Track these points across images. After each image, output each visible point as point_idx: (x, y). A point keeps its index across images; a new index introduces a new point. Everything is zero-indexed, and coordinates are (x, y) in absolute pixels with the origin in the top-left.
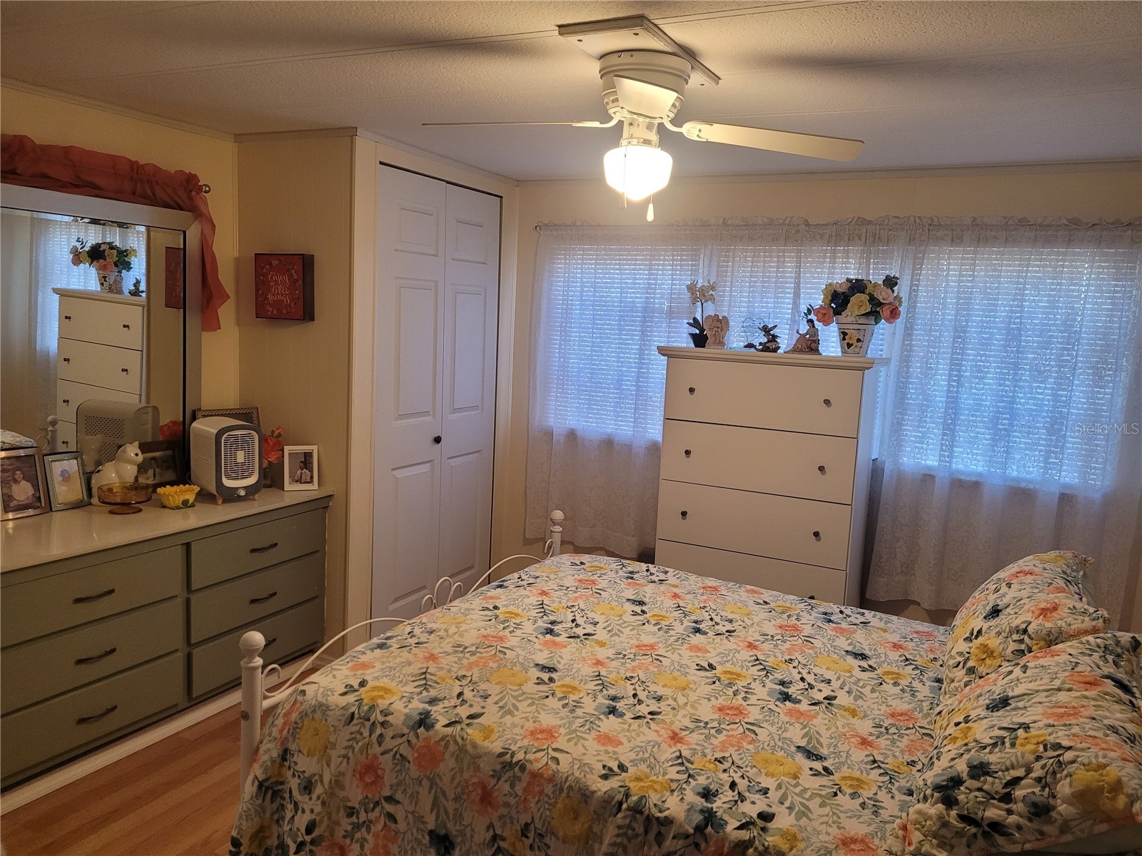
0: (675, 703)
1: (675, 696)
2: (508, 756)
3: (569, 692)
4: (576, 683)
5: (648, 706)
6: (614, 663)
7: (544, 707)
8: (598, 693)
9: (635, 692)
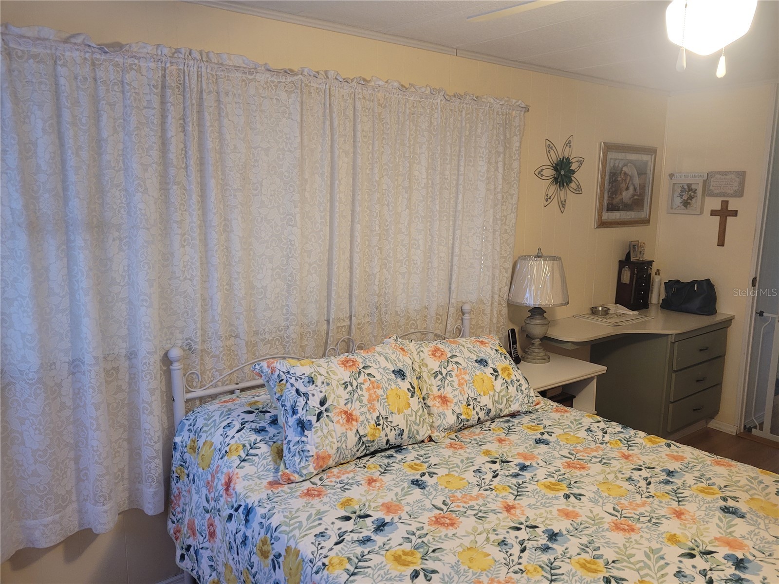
0: (617, 475)
1: (615, 479)
3: (706, 489)
4: (701, 495)
5: (640, 476)
6: (662, 512)
7: (726, 479)
8: (681, 487)
9: (648, 486)
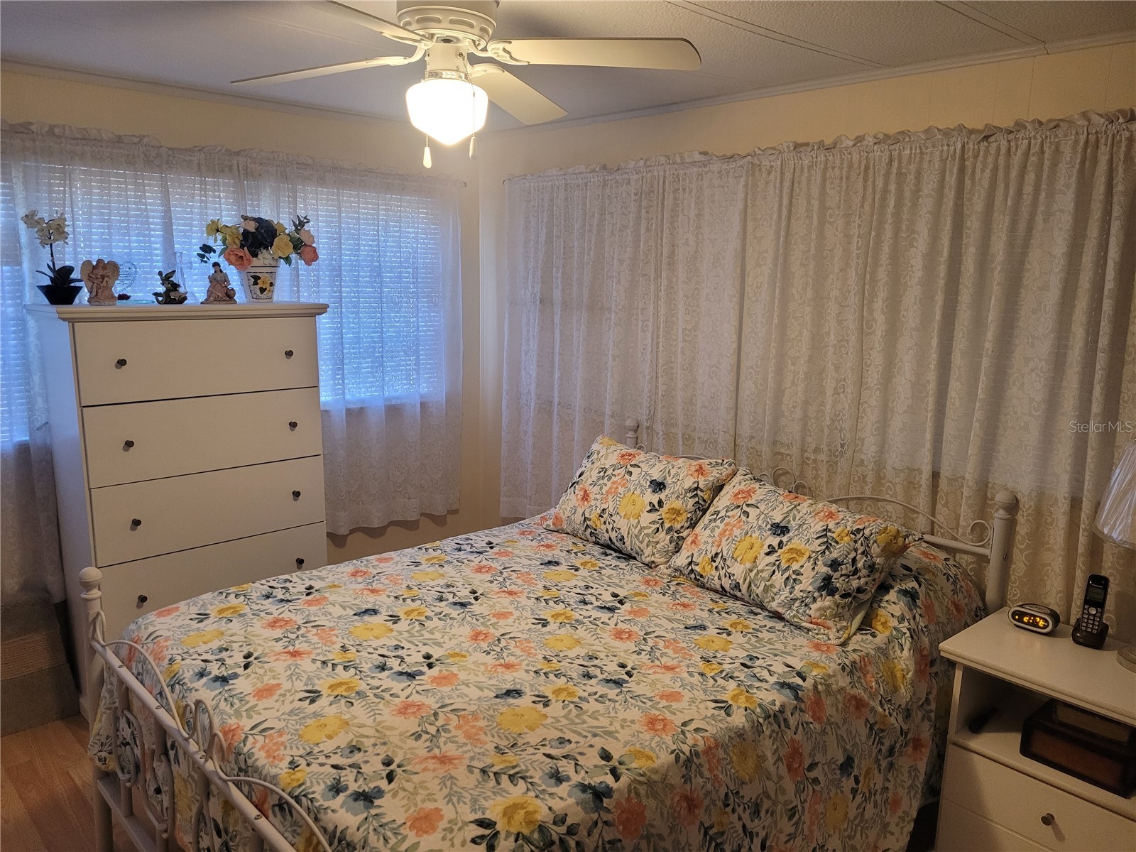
2: (681, 755)
